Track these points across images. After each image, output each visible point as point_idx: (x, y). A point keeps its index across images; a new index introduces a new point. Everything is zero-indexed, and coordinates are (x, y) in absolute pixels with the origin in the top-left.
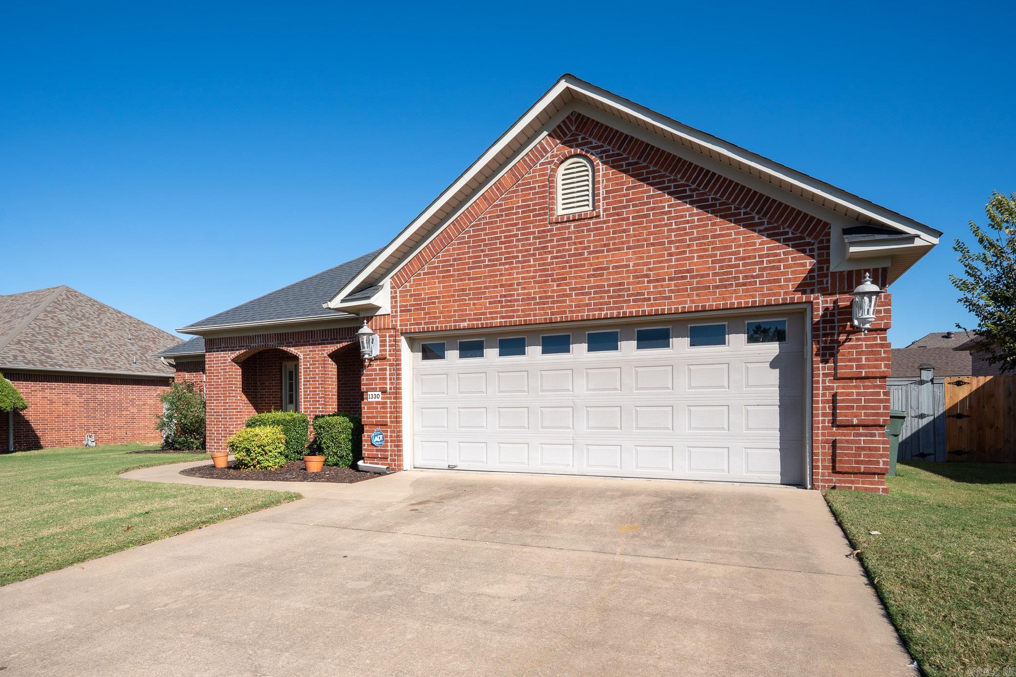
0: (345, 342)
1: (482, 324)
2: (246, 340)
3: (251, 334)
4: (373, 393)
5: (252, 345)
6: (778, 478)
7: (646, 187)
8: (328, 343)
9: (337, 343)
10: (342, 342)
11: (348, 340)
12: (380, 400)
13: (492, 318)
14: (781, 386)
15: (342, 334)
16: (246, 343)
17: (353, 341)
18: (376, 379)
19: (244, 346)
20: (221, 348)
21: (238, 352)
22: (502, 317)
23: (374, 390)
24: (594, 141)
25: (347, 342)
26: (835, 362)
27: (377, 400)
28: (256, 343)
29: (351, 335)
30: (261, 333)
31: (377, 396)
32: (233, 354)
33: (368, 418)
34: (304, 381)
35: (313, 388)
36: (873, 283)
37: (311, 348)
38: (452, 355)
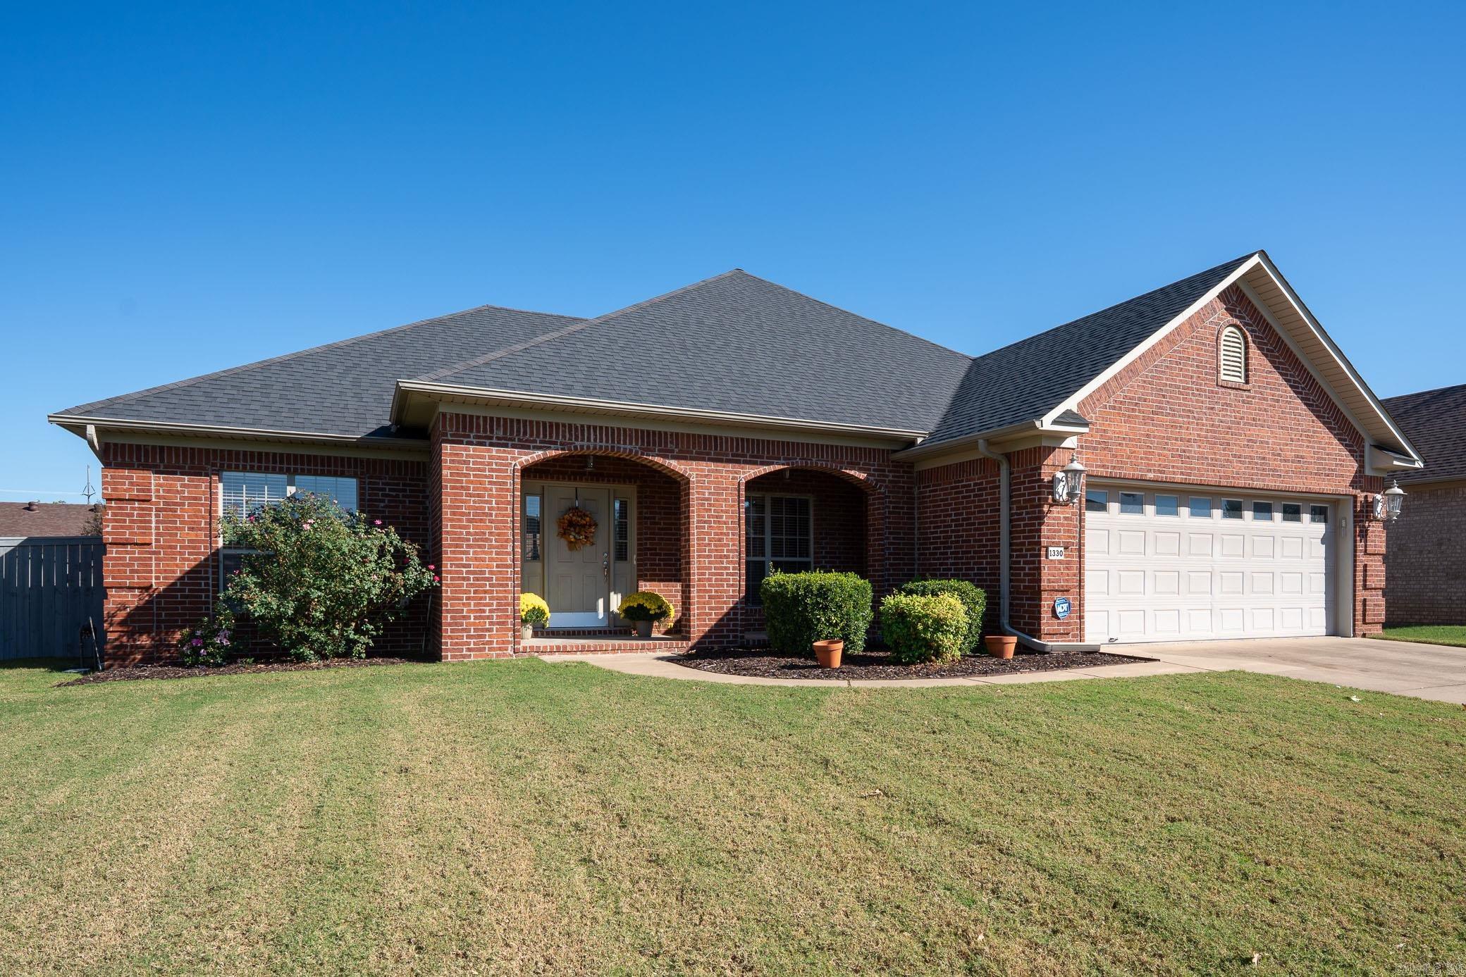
0: (777, 464)
1: (1166, 477)
2: (564, 432)
3: (578, 422)
4: (1056, 549)
5: (578, 444)
6: (1323, 631)
7: (1278, 376)
8: (746, 462)
9: (763, 464)
10: (772, 464)
11: (782, 461)
12: (1062, 558)
13: (1174, 473)
14: (1326, 558)
15: (773, 451)
16: (564, 437)
17: (793, 464)
18: (1059, 531)
19: (555, 443)
20: (491, 438)
21: (540, 452)
22: (1182, 473)
23: (1057, 545)
24: (1247, 318)
25: (783, 464)
26: (1366, 541)
27: (1059, 558)
28: (589, 440)
29: (788, 455)
30: (604, 424)
31: (1059, 553)
32: (526, 454)
33: (1049, 581)
34: (698, 522)
35: (716, 534)
36: (1398, 487)
37: (712, 466)
38: (1114, 507)
